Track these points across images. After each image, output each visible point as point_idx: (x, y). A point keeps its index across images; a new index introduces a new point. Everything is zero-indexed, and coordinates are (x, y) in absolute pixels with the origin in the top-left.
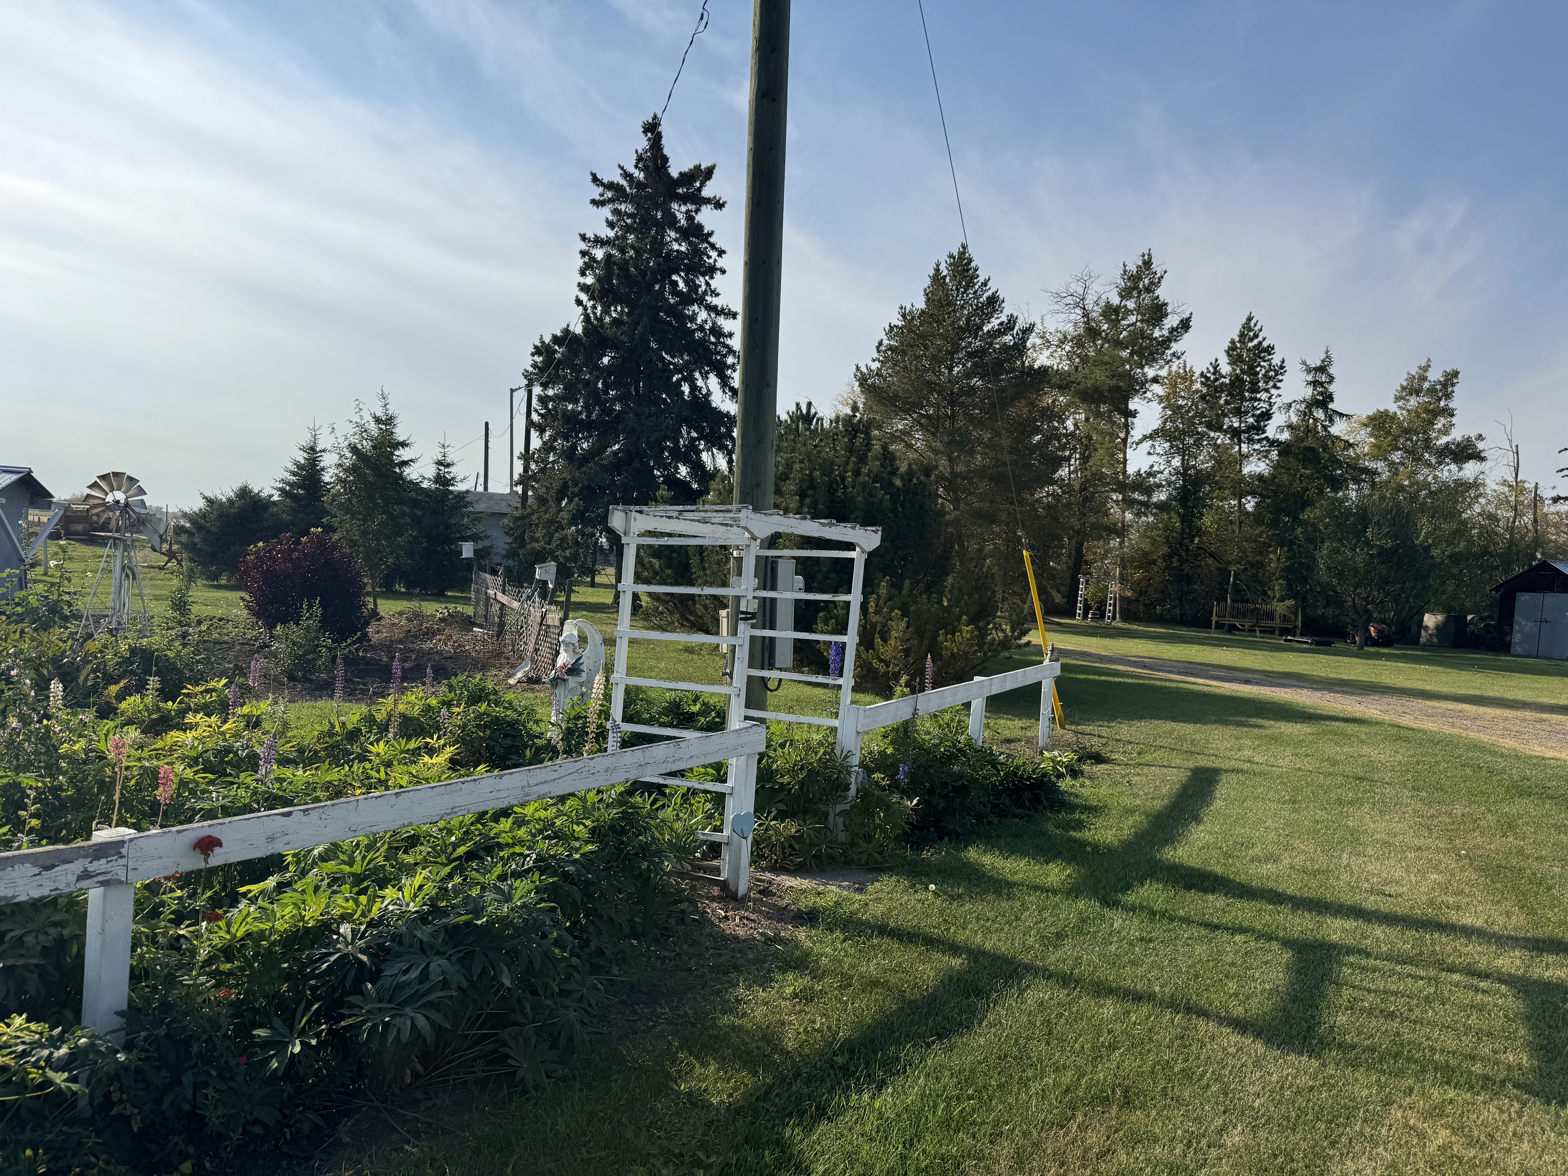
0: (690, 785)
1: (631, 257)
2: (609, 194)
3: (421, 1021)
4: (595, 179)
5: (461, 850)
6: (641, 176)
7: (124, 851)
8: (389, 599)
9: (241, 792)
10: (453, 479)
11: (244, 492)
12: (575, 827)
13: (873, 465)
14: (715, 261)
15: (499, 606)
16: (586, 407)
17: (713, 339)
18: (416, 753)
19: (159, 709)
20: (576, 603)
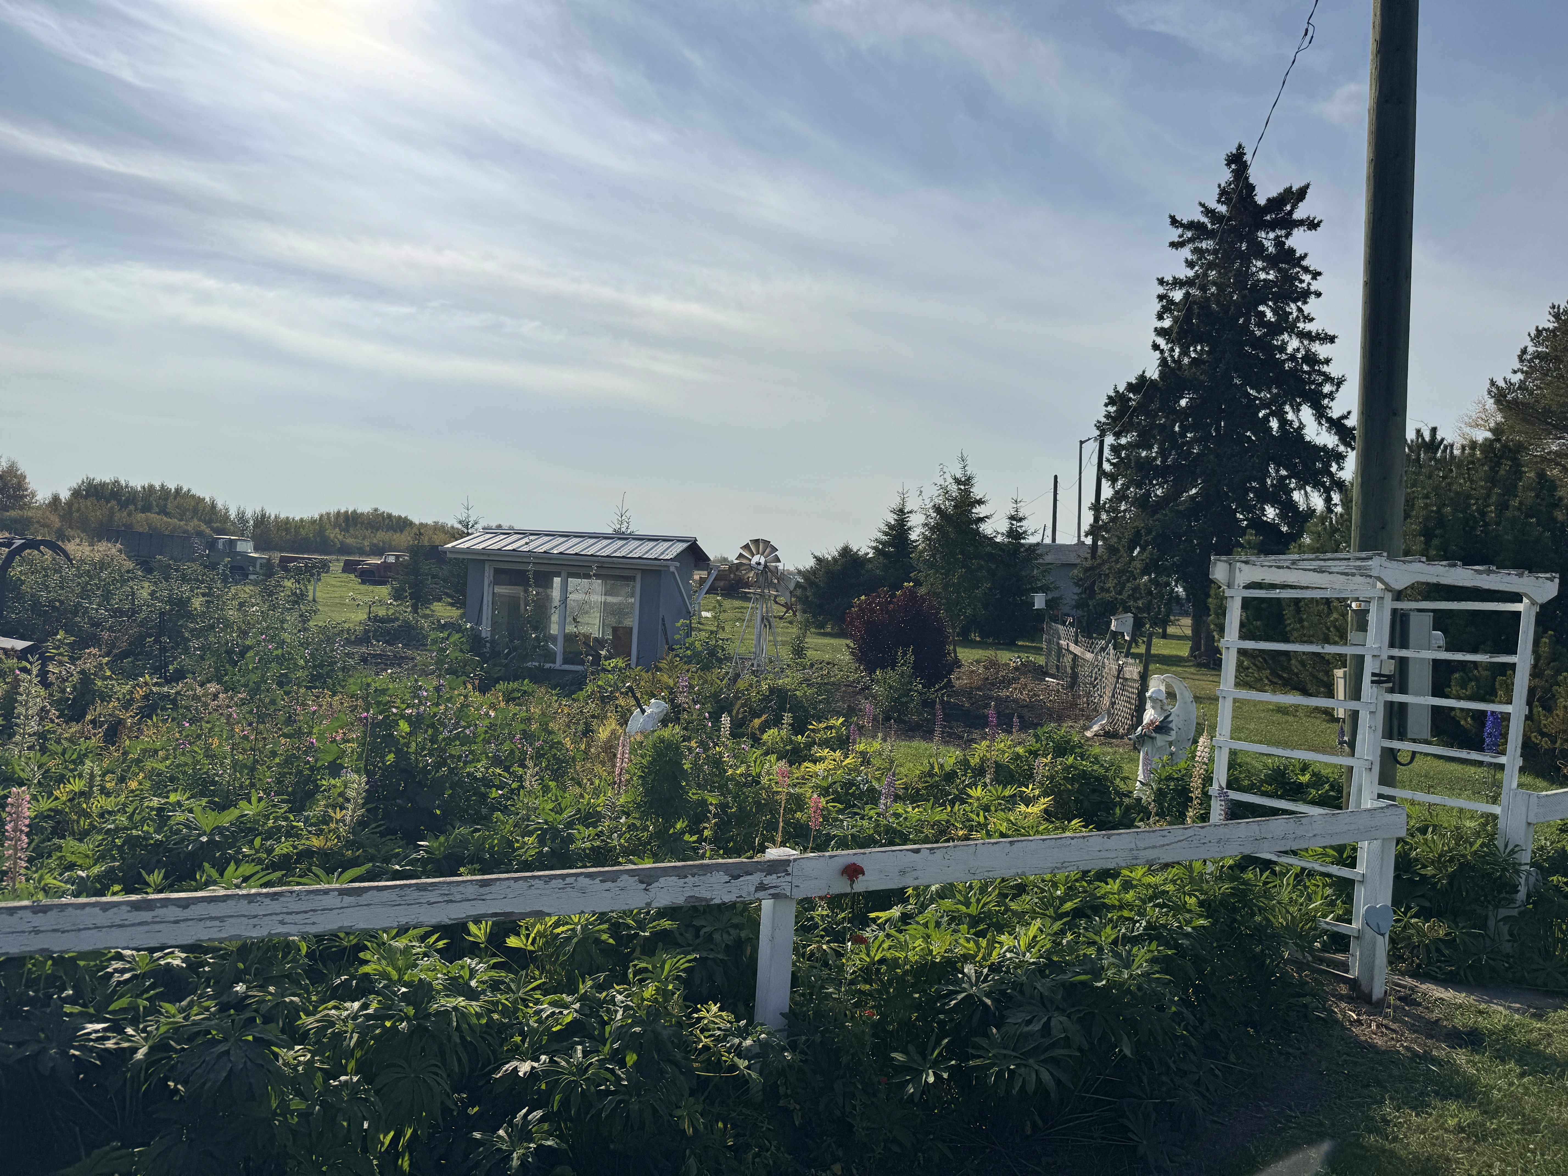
0: (1303, 864)
1: (1212, 294)
2: (1189, 234)
3: (1046, 1077)
4: (1174, 221)
5: (1068, 906)
6: (1223, 209)
7: (789, 869)
8: (965, 647)
9: (865, 823)
10: (1025, 532)
11: (846, 552)
12: (1187, 898)
13: (1525, 496)
14: (1309, 284)
15: (1071, 656)
16: (1162, 453)
17: (1306, 368)
18: (1012, 801)
19: (791, 742)
20: (1155, 656)
